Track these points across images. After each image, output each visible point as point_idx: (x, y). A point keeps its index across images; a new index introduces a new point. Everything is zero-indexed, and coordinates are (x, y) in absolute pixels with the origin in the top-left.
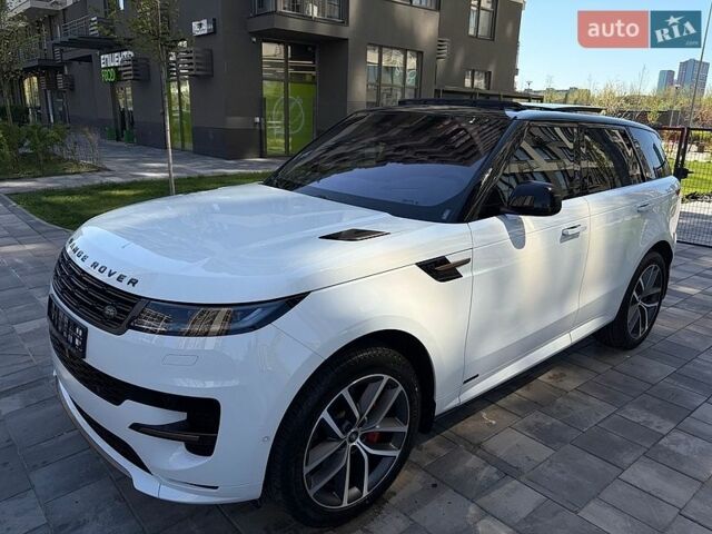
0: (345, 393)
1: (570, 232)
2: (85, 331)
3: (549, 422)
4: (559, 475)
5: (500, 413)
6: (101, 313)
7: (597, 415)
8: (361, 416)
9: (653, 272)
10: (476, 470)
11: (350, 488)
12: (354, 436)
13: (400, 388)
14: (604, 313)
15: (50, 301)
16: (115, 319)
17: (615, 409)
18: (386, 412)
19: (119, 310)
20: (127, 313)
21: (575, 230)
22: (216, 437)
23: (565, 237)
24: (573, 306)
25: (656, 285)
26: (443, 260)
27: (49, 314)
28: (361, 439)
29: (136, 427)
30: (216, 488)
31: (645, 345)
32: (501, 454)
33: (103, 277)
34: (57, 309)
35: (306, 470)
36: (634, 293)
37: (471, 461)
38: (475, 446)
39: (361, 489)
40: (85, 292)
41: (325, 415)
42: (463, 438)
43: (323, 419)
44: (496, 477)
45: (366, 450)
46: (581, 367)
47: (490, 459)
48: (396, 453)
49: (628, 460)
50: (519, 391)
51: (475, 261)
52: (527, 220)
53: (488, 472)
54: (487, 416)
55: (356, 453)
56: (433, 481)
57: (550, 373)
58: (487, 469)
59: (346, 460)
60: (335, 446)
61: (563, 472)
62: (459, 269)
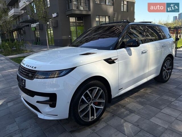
0: (87, 91)
1: (144, 52)
2: (25, 80)
3: (143, 100)
4: (145, 112)
5: (130, 99)
6: (28, 76)
7: (155, 98)
8: (92, 98)
9: (168, 62)
10: (124, 112)
11: (91, 116)
12: (91, 103)
13: (102, 91)
14: (156, 73)
15: (17, 76)
16: (31, 77)
17: (160, 96)
18: (99, 97)
19: (32, 75)
20: (34, 75)
21: (145, 51)
22: (56, 103)
23: (143, 53)
24: (147, 71)
25: (170, 66)
26: (110, 59)
27: (17, 79)
28: (93, 104)
29: (38, 102)
30: (57, 115)
31: (168, 81)
32: (130, 108)
33: (29, 68)
34: (19, 77)
35: (79, 111)
36: (164, 68)
37: (122, 110)
38: (124, 107)
39: (94, 117)
40: (25, 72)
41: (83, 97)
42: (120, 105)
43: (82, 98)
44: (129, 113)
45: (94, 106)
46: (151, 87)
47: (127, 109)
48: (103, 107)
49: (163, 107)
50: (135, 94)
51: (119, 59)
52: (132, 48)
53: (127, 112)
54: (127, 100)
55: (92, 107)
56: (113, 115)
57: (143, 89)
58: (126, 111)
59: (89, 109)
60: (86, 105)
61: (145, 111)
62: (114, 61)
